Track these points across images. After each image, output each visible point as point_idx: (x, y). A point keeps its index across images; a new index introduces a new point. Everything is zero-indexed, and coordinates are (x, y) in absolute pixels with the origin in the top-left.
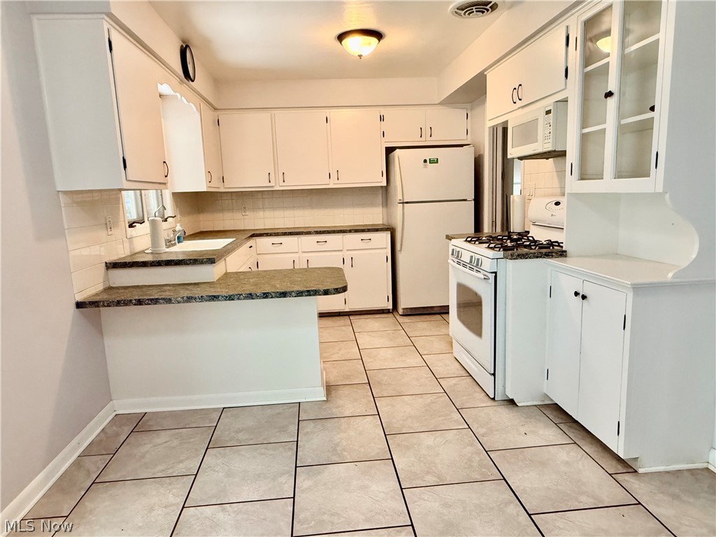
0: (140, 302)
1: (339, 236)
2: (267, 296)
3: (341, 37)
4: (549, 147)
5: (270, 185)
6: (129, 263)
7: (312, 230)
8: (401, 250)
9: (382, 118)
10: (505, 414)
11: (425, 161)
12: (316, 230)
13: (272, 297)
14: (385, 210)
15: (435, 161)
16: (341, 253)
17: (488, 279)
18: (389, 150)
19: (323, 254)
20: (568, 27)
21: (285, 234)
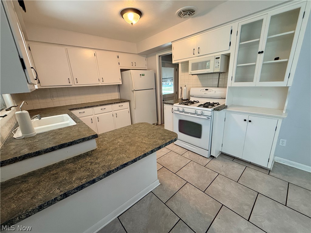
1: (110, 106)
2: (153, 152)
3: (123, 12)
4: (217, 71)
5: (69, 84)
7: (99, 104)
8: (135, 108)
9: (118, 57)
11: (140, 75)
13: (155, 151)
14: (119, 93)
15: (143, 75)
16: (111, 113)
17: (209, 118)
18: (122, 70)
19: (104, 114)
20: (232, 27)
21: (85, 108)
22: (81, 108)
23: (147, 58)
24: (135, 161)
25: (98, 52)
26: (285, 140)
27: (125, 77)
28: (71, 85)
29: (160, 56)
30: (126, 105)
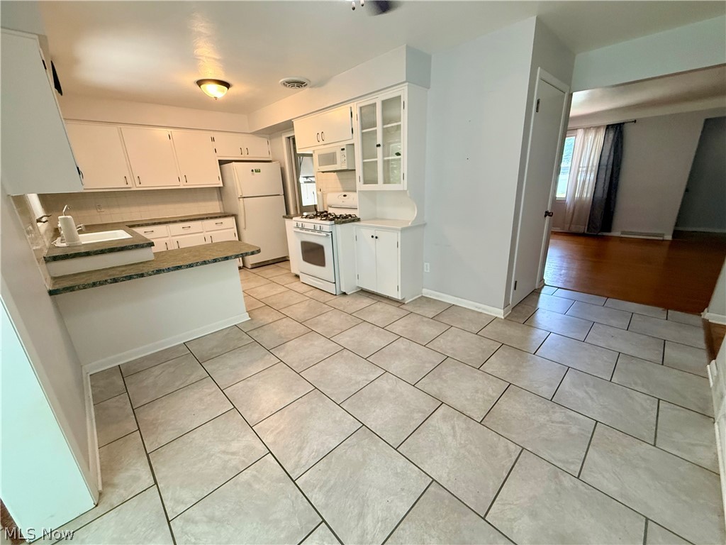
0: (115, 281)
1: (199, 223)
3: (200, 83)
4: (345, 167)
5: (127, 186)
6: (71, 255)
7: (178, 219)
8: (245, 228)
9: (213, 139)
10: (344, 300)
11: (252, 171)
12: (181, 219)
14: (221, 202)
15: (258, 171)
16: (202, 234)
17: (328, 235)
18: (221, 163)
19: (187, 236)
20: (351, 108)
21: (155, 224)
22: (147, 225)
23: (270, 139)
24: (191, 266)
25: (175, 133)
26: (428, 264)
27: (227, 175)
28: (130, 188)
29: (289, 138)
30: (231, 221)
